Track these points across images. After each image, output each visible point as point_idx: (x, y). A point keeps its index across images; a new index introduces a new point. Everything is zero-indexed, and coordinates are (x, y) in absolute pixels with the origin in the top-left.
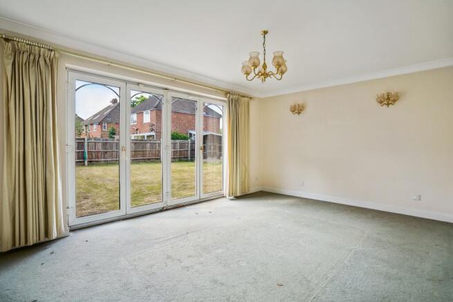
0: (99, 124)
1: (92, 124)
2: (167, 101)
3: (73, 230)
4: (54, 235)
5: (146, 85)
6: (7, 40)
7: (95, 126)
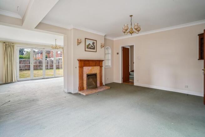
0: (41, 54)
1: (38, 54)
2: (44, 51)
3: (18, 81)
4: (14, 81)
5: (37, 48)
6: (4, 43)
7: (39, 54)
